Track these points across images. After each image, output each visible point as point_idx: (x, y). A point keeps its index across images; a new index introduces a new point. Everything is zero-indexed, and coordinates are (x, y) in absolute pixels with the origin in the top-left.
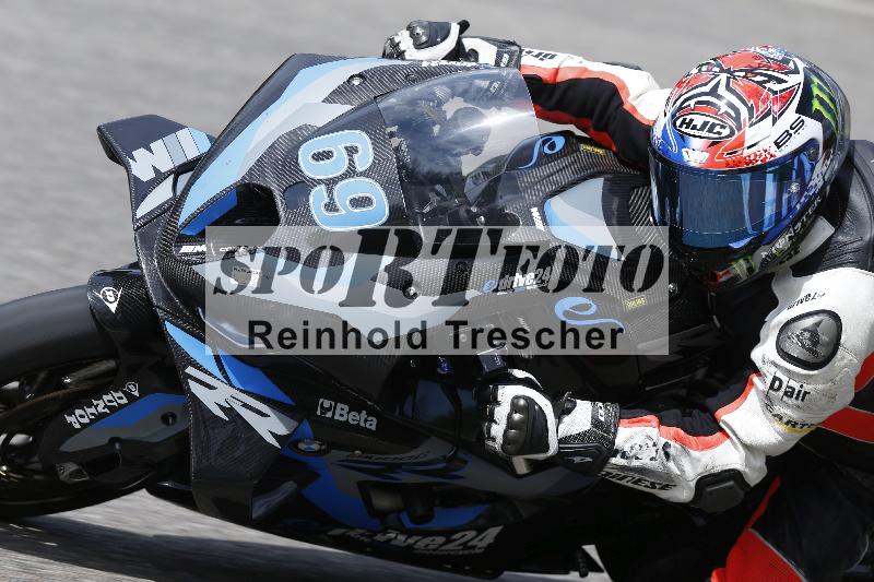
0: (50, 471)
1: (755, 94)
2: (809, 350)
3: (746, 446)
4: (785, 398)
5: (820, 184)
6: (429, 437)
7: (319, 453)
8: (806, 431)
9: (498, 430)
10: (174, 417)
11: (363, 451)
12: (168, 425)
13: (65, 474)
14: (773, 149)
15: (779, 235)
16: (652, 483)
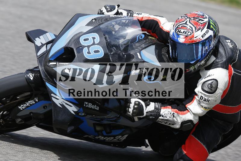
0: (14, 121)
1: (196, 24)
2: (210, 89)
3: (194, 114)
4: (204, 101)
5: (212, 47)
6: (111, 112)
7: (84, 116)
8: (209, 110)
9: (131, 110)
10: (46, 107)
11: (95, 115)
12: (45, 109)
13: (18, 122)
14: (201, 38)
15: (202, 60)
16: (170, 123)
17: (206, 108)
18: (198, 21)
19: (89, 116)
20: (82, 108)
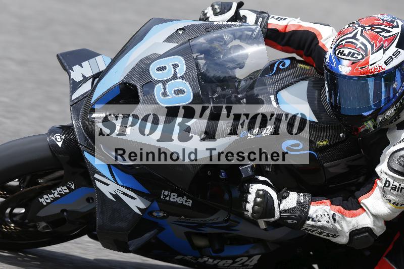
1: (375, 38)
3: (373, 215)
4: (392, 191)
7: (163, 217)
9: (249, 207)
10: (92, 199)
11: (185, 216)
12: (90, 203)
13: (41, 227)
14: (384, 66)
15: (388, 109)
16: (327, 234)
17: (397, 204)
18: (378, 33)
19: (172, 219)
20: (157, 201)
